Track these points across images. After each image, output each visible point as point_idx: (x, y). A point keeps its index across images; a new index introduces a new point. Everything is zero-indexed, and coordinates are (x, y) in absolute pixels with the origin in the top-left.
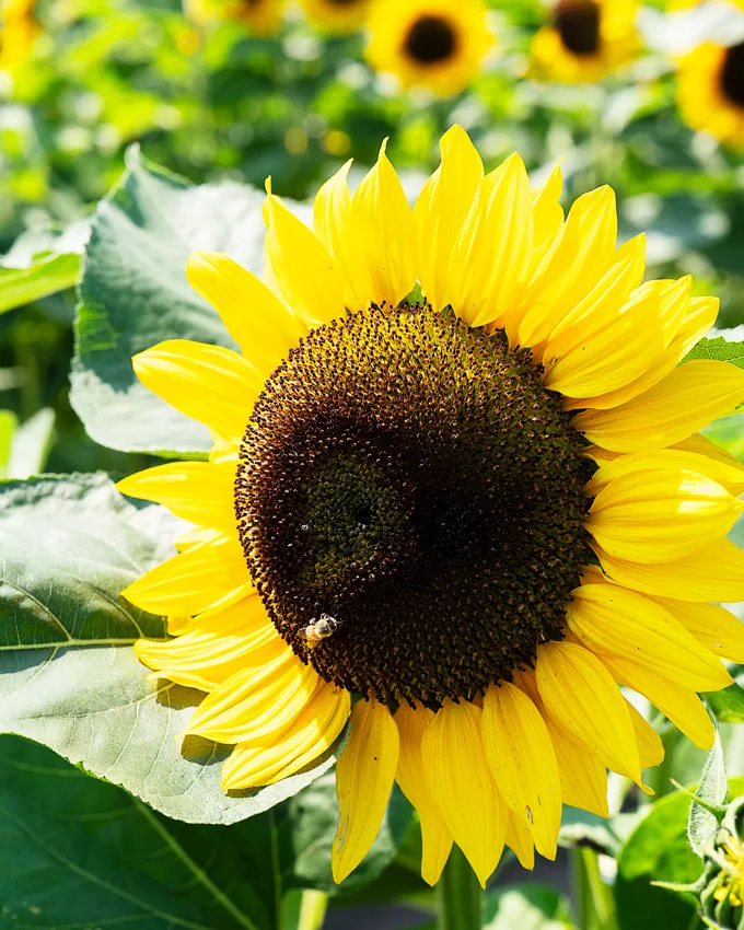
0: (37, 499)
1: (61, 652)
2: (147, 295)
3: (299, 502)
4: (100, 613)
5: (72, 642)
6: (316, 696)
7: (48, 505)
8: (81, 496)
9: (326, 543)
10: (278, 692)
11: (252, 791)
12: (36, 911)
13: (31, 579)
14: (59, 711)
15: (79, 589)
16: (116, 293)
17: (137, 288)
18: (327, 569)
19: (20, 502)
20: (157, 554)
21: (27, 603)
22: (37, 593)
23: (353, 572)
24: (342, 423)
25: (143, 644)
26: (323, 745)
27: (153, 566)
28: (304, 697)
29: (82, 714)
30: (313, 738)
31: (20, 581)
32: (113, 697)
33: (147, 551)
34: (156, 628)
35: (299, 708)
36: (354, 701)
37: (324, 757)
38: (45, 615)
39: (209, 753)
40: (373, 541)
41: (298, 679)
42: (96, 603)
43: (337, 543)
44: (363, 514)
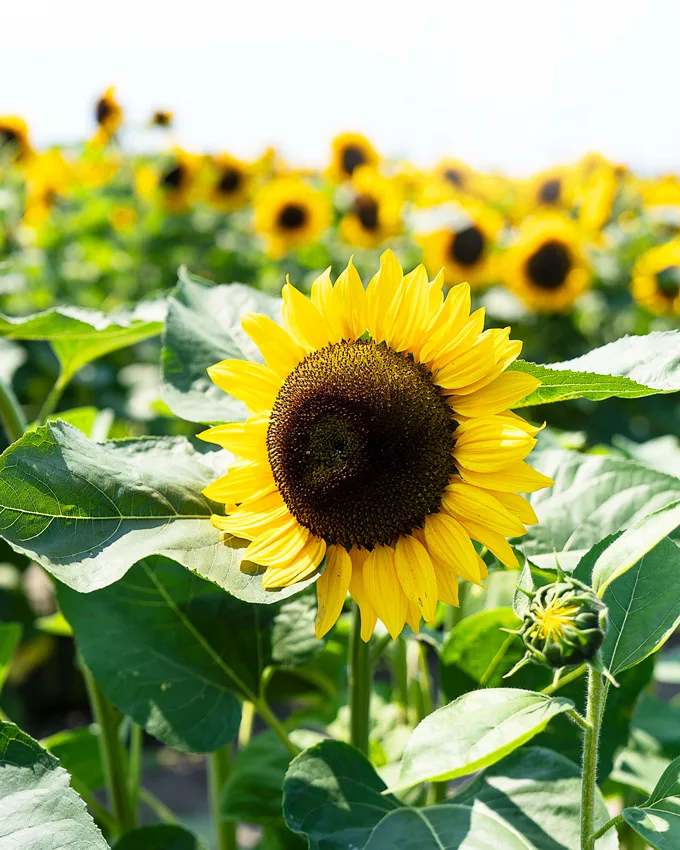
0: (147, 449)
1: (173, 521)
2: (198, 344)
3: (305, 440)
4: (191, 502)
5: (178, 516)
6: (307, 544)
7: (153, 453)
8: (170, 448)
9: (319, 461)
10: (287, 542)
11: (278, 589)
12: (136, 674)
13: (156, 483)
14: (179, 547)
15: (180, 489)
16: (182, 342)
17: (194, 340)
18: (319, 475)
19: (139, 451)
20: (215, 475)
21: (155, 495)
22: (160, 490)
23: (334, 475)
24: (330, 399)
25: (214, 517)
26: (313, 568)
27: (214, 481)
28: (302, 543)
29: (189, 549)
30: (307, 564)
31: (151, 483)
32: (203, 542)
33: (210, 474)
34: (220, 510)
35: (299, 549)
36: (328, 546)
37: (313, 574)
38: (164, 501)
39: (255, 570)
40: (344, 459)
41: (298, 535)
42: (189, 496)
43: (325, 461)
44: (340, 445)
